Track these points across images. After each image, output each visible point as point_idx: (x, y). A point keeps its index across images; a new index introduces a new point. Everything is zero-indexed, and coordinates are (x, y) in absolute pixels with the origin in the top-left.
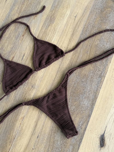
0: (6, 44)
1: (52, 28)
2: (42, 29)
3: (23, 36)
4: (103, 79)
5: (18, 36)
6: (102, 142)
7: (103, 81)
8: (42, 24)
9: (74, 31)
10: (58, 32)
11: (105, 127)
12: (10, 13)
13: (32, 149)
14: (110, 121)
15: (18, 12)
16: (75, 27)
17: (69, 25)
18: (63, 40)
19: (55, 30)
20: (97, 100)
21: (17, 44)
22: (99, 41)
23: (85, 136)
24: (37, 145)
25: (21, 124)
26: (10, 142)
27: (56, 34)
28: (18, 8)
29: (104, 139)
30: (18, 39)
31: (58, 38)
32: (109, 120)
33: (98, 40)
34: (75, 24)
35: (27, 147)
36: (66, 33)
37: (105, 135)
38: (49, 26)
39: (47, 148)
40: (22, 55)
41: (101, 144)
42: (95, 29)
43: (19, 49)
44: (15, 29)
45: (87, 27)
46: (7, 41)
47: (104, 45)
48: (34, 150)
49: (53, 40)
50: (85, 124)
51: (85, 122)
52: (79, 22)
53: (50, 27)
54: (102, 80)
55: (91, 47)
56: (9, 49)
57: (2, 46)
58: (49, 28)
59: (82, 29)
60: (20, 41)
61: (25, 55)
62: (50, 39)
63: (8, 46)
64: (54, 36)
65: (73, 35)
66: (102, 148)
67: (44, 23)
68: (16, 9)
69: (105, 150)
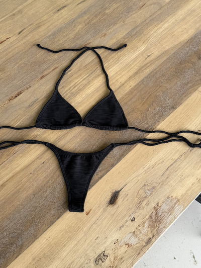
1: (116, 56)
6: (113, 200)
9: (139, 70)
10: (121, 63)
11: (124, 184)
12: (76, 19)
13: (29, 173)
14: (133, 180)
15: (86, 23)
16: (143, 67)
17: (138, 61)
18: (122, 74)
19: (118, 59)
20: (129, 153)
22: (162, 92)
23: (97, 184)
24: (37, 171)
26: (8, 155)
27: (118, 64)
28: (88, 18)
29: (117, 197)
31: (118, 70)
33: (162, 91)
34: (144, 63)
36: (129, 69)
37: (120, 193)
39: (48, 179)
41: (111, 201)
42: (163, 78)
44: (73, 38)
45: (156, 73)
47: (165, 100)
48: (31, 176)
49: (111, 69)
50: (104, 171)
51: (104, 170)
52: (149, 64)
55: (150, 96)
59: (149, 72)
64: (114, 65)
65: (136, 73)
66: (110, 205)
68: (86, 18)
69: (112, 209)
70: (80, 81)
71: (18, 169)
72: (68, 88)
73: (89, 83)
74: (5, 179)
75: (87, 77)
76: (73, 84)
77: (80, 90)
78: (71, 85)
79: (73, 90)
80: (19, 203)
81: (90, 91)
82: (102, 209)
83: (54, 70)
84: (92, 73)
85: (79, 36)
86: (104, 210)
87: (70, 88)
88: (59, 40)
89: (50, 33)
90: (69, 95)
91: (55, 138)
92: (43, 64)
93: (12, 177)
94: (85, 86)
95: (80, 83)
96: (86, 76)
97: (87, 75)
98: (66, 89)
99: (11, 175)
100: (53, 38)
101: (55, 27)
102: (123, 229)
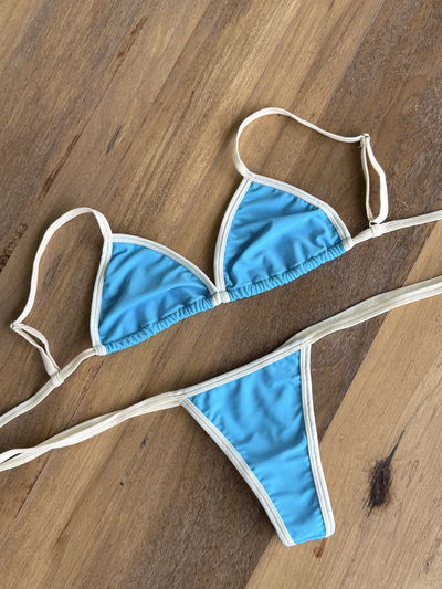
0: (53, 85)
1: (238, 32)
2: (195, 34)
3: (121, 54)
4: (413, 253)
5: (103, 56)
6: (380, 490)
7: (414, 261)
8: (199, 12)
9: (321, 53)
10: (259, 51)
11: (396, 435)
13: (117, 483)
14: (419, 414)
16: (329, 37)
17: (309, 23)
18: (275, 84)
19: (247, 40)
20: (380, 332)
21: (95, 86)
22: (417, 99)
24: (135, 472)
25: (85, 390)
27: (251, 56)
29: (388, 479)
30: (101, 68)
31: (258, 76)
32: (417, 410)
33: (414, 95)
34: (331, 23)
35: (100, 475)
36: (290, 59)
37: (395, 464)
38: (226, 22)
39: (173, 487)
40: (112, 132)
41: (373, 495)
42: (406, 51)
43: (99, 108)
44: (92, 25)
45: (377, 41)
46: (60, 73)
47: (435, 121)
48: (124, 490)
49: (235, 81)
52: (347, 19)
53: (229, 27)
54: (410, 258)
55: (384, 123)
56: (62, 103)
57: (39, 89)
58: (226, 33)
59: (355, 47)
60: (107, 77)
61: (123, 135)
62: (223, 76)
63: (59, 91)
64: (240, 65)
65: (317, 65)
66: (375, 509)
67: (209, 12)
69: (385, 519)
70: (158, 157)
71: (83, 482)
72: (131, 190)
73: (185, 152)
74: (60, 521)
75: (174, 134)
76: (140, 172)
77: (168, 185)
78: (137, 179)
79: (149, 193)
80: (120, 577)
81: (197, 176)
82: (356, 527)
83: (70, 149)
84: (183, 116)
85: (107, 12)
86: (364, 529)
87: (139, 188)
88: (52, 48)
89: (20, 38)
90: (142, 211)
91: (150, 357)
92: (33, 141)
93: (77, 508)
94: (178, 167)
95: (159, 163)
96: (168, 136)
97: (171, 130)
98: (127, 198)
99: (70, 505)
100: (35, 48)
101: (27, 10)
102: (434, 565)
